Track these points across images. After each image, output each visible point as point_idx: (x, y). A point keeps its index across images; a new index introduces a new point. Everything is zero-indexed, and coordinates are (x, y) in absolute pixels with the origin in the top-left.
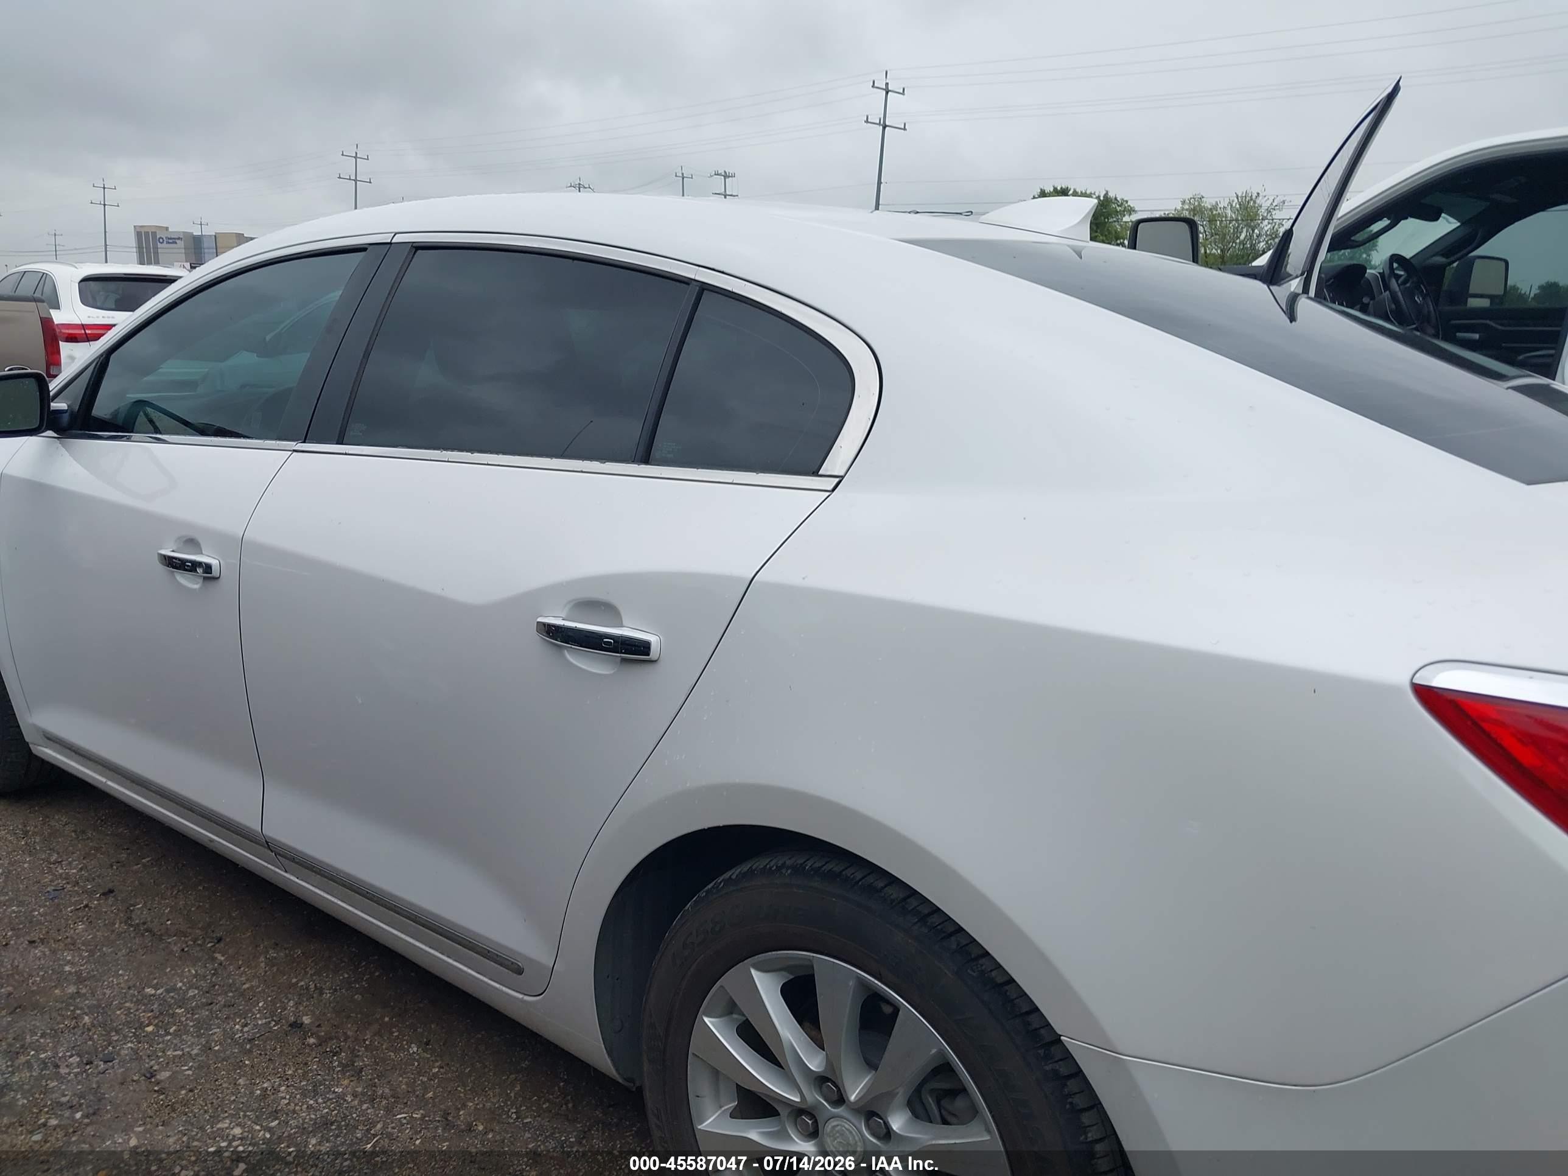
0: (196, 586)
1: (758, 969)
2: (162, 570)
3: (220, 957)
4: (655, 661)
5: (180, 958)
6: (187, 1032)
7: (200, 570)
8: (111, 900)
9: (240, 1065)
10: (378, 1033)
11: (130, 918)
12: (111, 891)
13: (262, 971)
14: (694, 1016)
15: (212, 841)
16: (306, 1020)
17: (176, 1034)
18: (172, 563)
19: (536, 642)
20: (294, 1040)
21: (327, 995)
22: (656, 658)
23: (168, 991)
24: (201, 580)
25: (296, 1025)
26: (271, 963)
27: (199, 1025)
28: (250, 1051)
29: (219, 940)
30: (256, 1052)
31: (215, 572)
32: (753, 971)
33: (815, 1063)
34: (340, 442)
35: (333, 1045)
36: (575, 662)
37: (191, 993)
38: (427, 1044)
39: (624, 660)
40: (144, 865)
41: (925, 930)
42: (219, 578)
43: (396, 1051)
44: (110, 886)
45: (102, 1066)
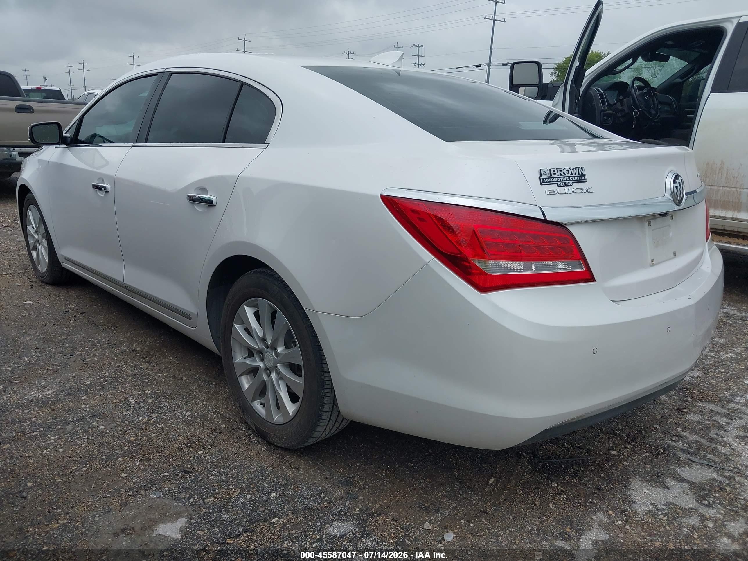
0: (102, 195)
1: (246, 306)
2: (93, 190)
3: (115, 332)
4: (215, 206)
5: (102, 331)
6: (99, 350)
7: (103, 189)
8: (84, 315)
9: (113, 359)
10: (161, 354)
11: (89, 320)
12: (84, 313)
13: (128, 336)
14: (232, 325)
15: (113, 290)
16: (138, 349)
17: (95, 350)
18: (96, 187)
19: (187, 202)
20: (133, 354)
21: (147, 343)
22: (215, 204)
23: (96, 340)
24: (104, 193)
25: (135, 351)
26: (131, 334)
27: (103, 349)
28: (118, 356)
29: (117, 327)
30: (119, 356)
31: (107, 190)
32: (245, 306)
33: (261, 335)
34: (146, 142)
35: (145, 356)
36: (197, 209)
37: (103, 340)
38: (176, 357)
39: (209, 206)
40: (97, 306)
41: (282, 285)
42: (108, 192)
43: (165, 359)
44: (84, 311)
45: (69, 357)
